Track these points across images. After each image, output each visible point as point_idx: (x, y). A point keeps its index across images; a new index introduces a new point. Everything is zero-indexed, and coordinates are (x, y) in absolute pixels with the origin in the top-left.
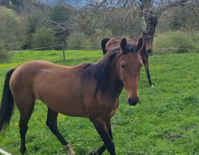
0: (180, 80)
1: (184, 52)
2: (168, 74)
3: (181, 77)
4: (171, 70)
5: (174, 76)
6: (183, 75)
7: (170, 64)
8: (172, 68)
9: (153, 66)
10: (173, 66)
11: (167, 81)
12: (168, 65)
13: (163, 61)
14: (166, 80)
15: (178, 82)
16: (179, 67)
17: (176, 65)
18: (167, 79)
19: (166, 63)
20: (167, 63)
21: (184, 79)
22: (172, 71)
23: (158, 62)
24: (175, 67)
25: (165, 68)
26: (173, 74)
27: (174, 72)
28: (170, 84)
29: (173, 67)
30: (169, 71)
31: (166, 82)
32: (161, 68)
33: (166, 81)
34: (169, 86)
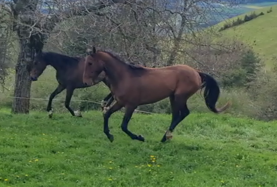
0: (91, 167)
1: (93, 107)
2: (66, 155)
3: (94, 162)
4: (71, 146)
5: (79, 160)
6: (98, 158)
7: (69, 133)
8: (75, 142)
9: (33, 137)
10: (74, 137)
11: (64, 170)
12: (64, 136)
13: (53, 125)
14: (63, 167)
15: (88, 172)
16: (89, 141)
17: (81, 137)
18: (65, 165)
19: (61, 131)
20: (63, 131)
21: (99, 166)
22: (73, 149)
23: (43, 126)
24: (80, 140)
25: (59, 141)
26: (77, 154)
27: (79, 150)
28: (72, 176)
29: (76, 140)
30: (67, 149)
31: (63, 173)
32: (51, 141)
33: (62, 170)
34: (70, 180)
